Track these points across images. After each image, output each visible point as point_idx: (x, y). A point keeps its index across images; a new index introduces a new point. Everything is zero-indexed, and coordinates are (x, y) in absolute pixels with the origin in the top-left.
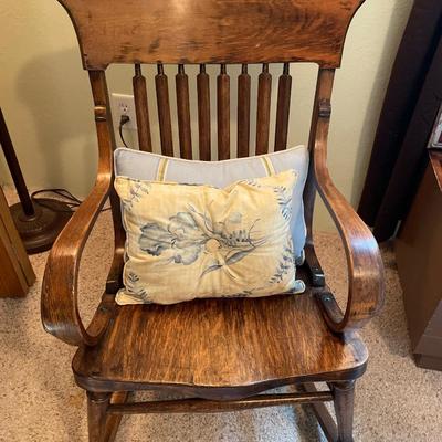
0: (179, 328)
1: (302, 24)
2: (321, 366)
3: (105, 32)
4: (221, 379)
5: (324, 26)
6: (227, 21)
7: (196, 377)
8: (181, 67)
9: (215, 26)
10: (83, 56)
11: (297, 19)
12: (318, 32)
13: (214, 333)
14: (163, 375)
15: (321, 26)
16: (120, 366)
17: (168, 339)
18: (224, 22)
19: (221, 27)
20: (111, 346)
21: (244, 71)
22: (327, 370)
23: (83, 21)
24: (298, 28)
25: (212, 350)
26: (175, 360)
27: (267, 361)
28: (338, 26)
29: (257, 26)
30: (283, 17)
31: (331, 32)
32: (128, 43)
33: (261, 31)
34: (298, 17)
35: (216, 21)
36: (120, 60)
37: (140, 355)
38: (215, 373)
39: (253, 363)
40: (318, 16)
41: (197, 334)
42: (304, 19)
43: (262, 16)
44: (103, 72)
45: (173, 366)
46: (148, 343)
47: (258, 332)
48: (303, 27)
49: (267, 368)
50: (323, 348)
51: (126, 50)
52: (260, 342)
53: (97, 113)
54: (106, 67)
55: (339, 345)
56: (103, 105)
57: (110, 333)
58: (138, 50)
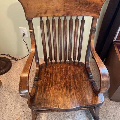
0: (54, 91)
1: (88, 5)
2: (92, 103)
3: (32, 9)
4: (66, 107)
5: (95, 6)
6: (67, 4)
7: (60, 106)
8: (53, 18)
9: (63, 6)
10: (26, 16)
11: (87, 4)
12: (93, 8)
13: (64, 93)
14: (51, 105)
15: (94, 6)
16: (40, 103)
17: (52, 94)
18: (66, 4)
19: (65, 6)
20: (37, 97)
21: (71, 18)
22: (93, 104)
23: (26, 6)
24: (87, 6)
25: (64, 98)
26: (54, 101)
27: (78, 101)
28: (99, 7)
29: (75, 6)
30: (83, 3)
31: (97, 8)
32: (39, 12)
33: (76, 7)
34: (87, 3)
35: (63, 4)
36: (36, 17)
37: (45, 99)
38: (65, 105)
39: (74, 102)
40: (93, 3)
41: (59, 93)
42: (89, 4)
43: (77, 3)
44: (32, 20)
45: (53, 103)
46: (47, 96)
47: (75, 92)
48: (89, 6)
49: (78, 103)
50: (92, 97)
51: (38, 14)
52: (76, 96)
53: (30, 32)
54: (32, 19)
55: (97, 97)
56: (32, 30)
57: (37, 93)
58: (41, 13)
